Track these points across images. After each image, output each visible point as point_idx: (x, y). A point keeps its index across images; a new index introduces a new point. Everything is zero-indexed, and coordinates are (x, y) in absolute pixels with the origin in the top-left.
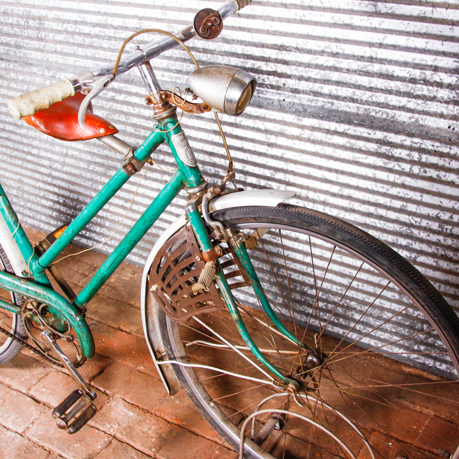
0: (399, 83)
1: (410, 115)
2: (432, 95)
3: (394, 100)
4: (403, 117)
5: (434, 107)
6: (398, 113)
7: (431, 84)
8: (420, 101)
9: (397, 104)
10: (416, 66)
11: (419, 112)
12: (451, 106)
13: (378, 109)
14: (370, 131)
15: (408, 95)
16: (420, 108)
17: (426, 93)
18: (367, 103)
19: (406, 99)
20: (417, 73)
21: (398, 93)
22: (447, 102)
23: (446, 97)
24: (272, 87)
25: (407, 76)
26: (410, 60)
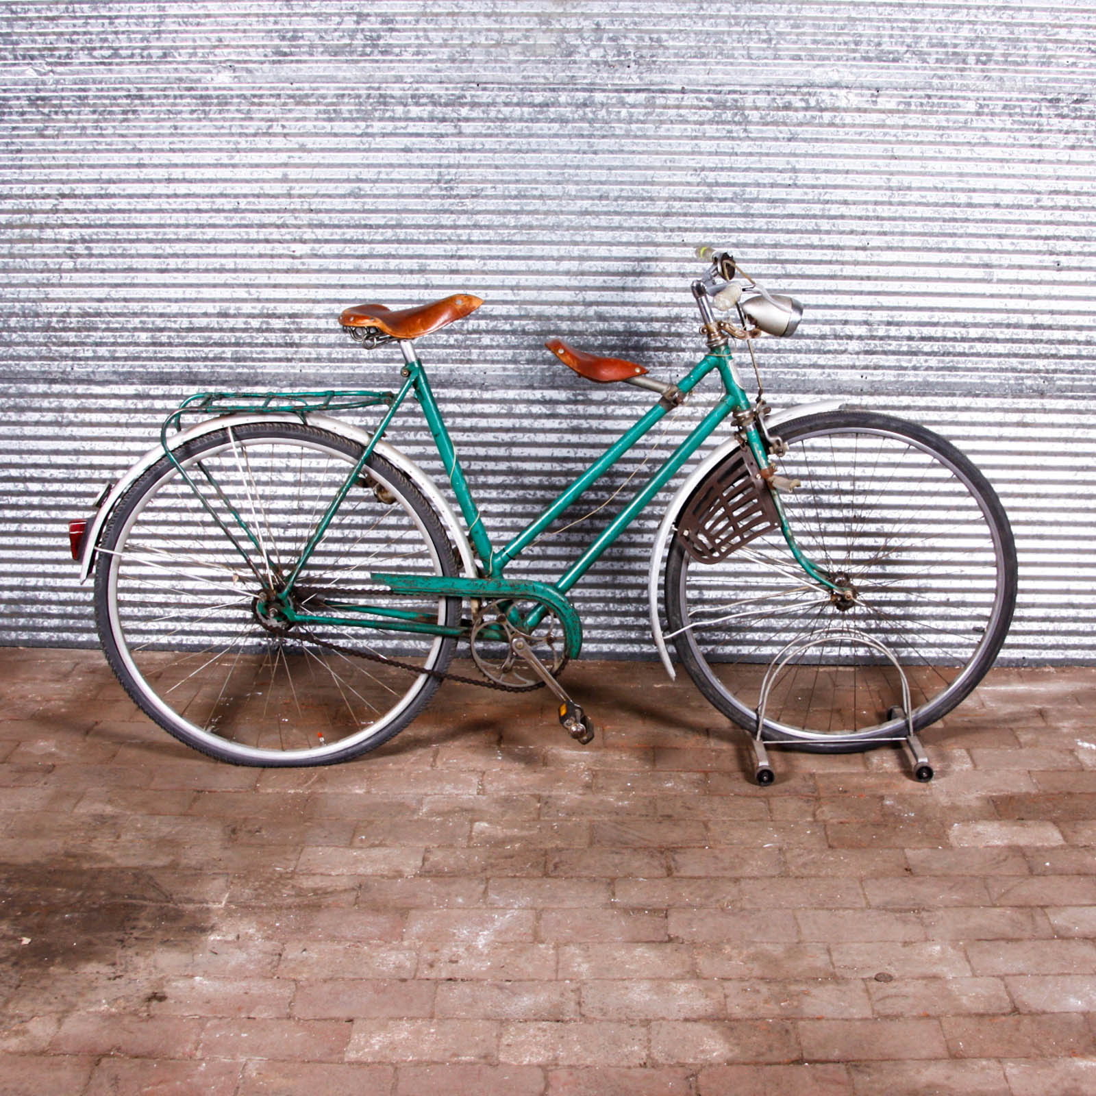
0: (808, 341)
1: (820, 371)
2: (842, 348)
3: (803, 359)
4: (814, 374)
5: (844, 359)
6: (808, 371)
7: (841, 338)
8: (830, 356)
9: (807, 362)
10: (826, 322)
11: (830, 367)
12: (861, 357)
13: (786, 370)
14: (775, 395)
15: (819, 351)
16: (832, 363)
17: (836, 347)
18: (775, 366)
19: (816, 356)
20: (827, 329)
21: (809, 351)
22: (858, 353)
23: (857, 349)
24: (661, 364)
25: (818, 333)
26: (820, 317)
